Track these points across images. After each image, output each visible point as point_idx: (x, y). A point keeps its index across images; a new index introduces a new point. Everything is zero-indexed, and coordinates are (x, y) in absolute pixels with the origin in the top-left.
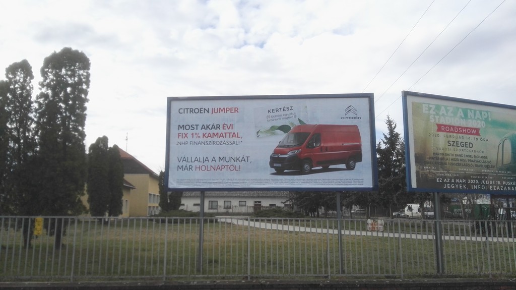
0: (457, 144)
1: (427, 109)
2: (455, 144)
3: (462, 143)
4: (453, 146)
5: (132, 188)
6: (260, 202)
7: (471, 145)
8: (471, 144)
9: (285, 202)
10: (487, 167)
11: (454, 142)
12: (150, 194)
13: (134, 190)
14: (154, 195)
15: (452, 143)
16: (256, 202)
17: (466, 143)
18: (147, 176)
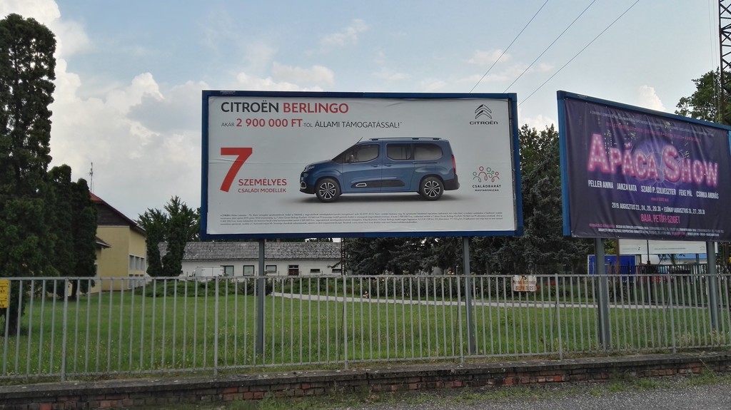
5: (105, 247)
6: (297, 266)
9: (334, 267)
12: (132, 257)
13: (107, 249)
14: (137, 258)
16: (291, 266)
18: (126, 229)
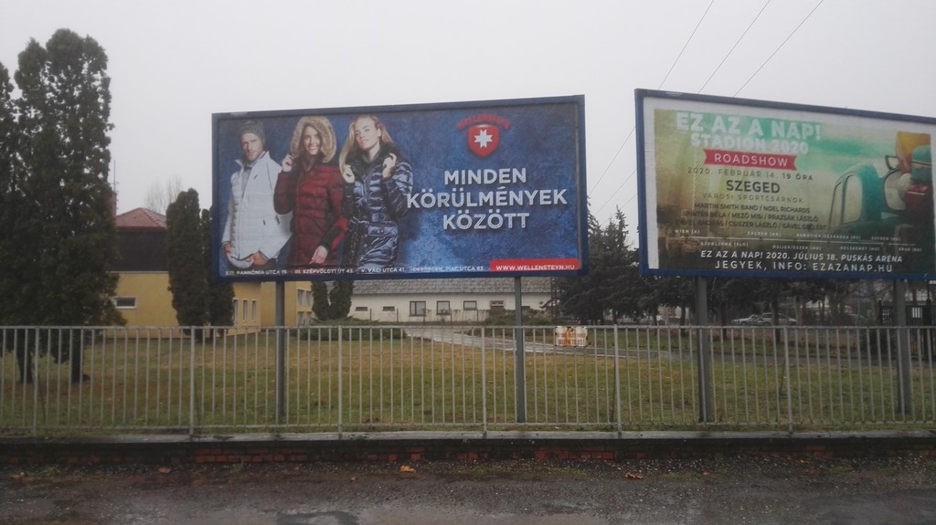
0: (746, 186)
1: (686, 121)
2: (742, 187)
3: (756, 185)
4: (737, 189)
6: (501, 302)
7: (775, 188)
8: (775, 186)
10: (809, 228)
11: (740, 182)
12: (301, 291)
13: (268, 283)
14: (309, 292)
15: (735, 185)
16: (494, 302)
17: (764, 184)
